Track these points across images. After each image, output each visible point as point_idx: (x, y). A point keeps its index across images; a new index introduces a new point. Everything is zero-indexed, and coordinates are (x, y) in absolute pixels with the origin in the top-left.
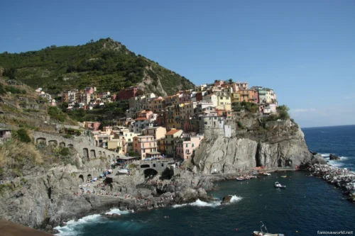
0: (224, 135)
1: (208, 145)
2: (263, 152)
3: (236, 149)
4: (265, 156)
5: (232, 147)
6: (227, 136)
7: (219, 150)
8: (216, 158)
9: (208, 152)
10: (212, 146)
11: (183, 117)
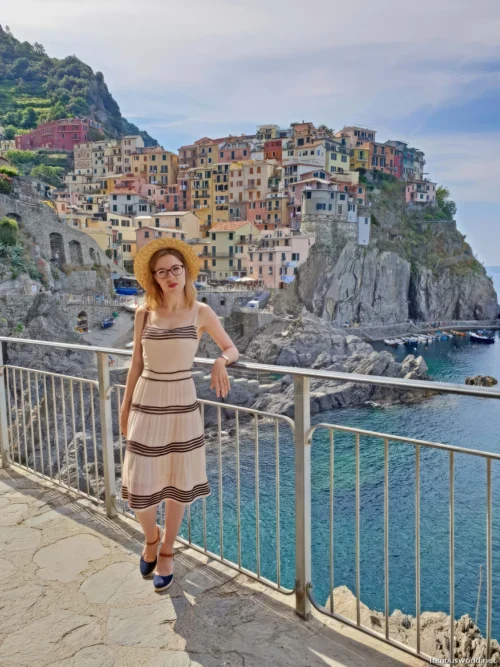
0: (357, 239)
1: (328, 260)
2: (423, 285)
3: (378, 275)
4: (428, 295)
5: (371, 270)
6: (361, 242)
7: (347, 274)
8: (343, 291)
9: (329, 275)
10: (335, 261)
11: (236, 196)
